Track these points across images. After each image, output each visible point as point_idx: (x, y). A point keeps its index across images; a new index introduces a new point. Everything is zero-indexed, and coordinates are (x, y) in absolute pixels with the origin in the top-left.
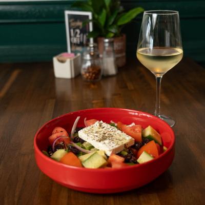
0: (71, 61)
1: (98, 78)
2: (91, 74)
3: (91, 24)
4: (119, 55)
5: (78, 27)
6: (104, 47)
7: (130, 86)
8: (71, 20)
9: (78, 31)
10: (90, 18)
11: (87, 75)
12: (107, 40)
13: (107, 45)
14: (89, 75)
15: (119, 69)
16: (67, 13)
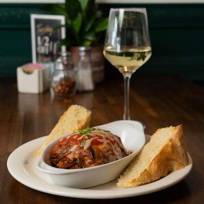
0: (39, 72)
1: (72, 93)
2: (64, 87)
3: (63, 30)
4: (97, 69)
5: (47, 34)
6: (80, 57)
7: (112, 101)
8: (39, 26)
9: (47, 39)
10: (63, 22)
11: (60, 88)
12: (83, 49)
13: (83, 54)
14: (62, 89)
15: (97, 85)
16: (34, 17)
